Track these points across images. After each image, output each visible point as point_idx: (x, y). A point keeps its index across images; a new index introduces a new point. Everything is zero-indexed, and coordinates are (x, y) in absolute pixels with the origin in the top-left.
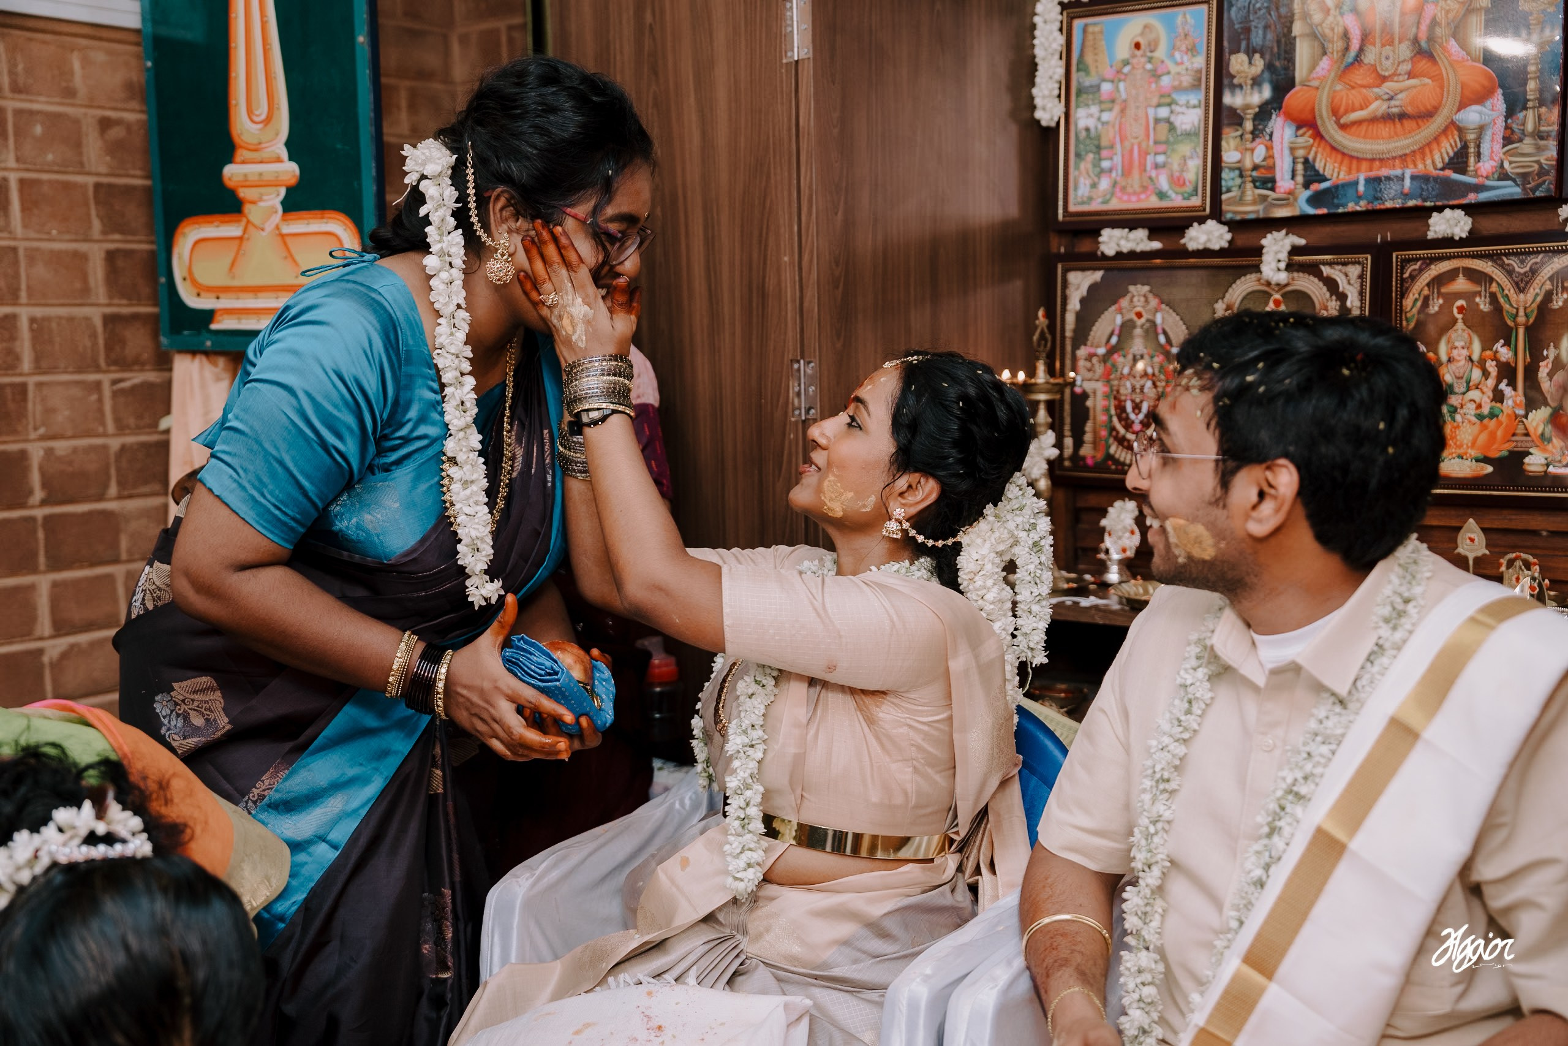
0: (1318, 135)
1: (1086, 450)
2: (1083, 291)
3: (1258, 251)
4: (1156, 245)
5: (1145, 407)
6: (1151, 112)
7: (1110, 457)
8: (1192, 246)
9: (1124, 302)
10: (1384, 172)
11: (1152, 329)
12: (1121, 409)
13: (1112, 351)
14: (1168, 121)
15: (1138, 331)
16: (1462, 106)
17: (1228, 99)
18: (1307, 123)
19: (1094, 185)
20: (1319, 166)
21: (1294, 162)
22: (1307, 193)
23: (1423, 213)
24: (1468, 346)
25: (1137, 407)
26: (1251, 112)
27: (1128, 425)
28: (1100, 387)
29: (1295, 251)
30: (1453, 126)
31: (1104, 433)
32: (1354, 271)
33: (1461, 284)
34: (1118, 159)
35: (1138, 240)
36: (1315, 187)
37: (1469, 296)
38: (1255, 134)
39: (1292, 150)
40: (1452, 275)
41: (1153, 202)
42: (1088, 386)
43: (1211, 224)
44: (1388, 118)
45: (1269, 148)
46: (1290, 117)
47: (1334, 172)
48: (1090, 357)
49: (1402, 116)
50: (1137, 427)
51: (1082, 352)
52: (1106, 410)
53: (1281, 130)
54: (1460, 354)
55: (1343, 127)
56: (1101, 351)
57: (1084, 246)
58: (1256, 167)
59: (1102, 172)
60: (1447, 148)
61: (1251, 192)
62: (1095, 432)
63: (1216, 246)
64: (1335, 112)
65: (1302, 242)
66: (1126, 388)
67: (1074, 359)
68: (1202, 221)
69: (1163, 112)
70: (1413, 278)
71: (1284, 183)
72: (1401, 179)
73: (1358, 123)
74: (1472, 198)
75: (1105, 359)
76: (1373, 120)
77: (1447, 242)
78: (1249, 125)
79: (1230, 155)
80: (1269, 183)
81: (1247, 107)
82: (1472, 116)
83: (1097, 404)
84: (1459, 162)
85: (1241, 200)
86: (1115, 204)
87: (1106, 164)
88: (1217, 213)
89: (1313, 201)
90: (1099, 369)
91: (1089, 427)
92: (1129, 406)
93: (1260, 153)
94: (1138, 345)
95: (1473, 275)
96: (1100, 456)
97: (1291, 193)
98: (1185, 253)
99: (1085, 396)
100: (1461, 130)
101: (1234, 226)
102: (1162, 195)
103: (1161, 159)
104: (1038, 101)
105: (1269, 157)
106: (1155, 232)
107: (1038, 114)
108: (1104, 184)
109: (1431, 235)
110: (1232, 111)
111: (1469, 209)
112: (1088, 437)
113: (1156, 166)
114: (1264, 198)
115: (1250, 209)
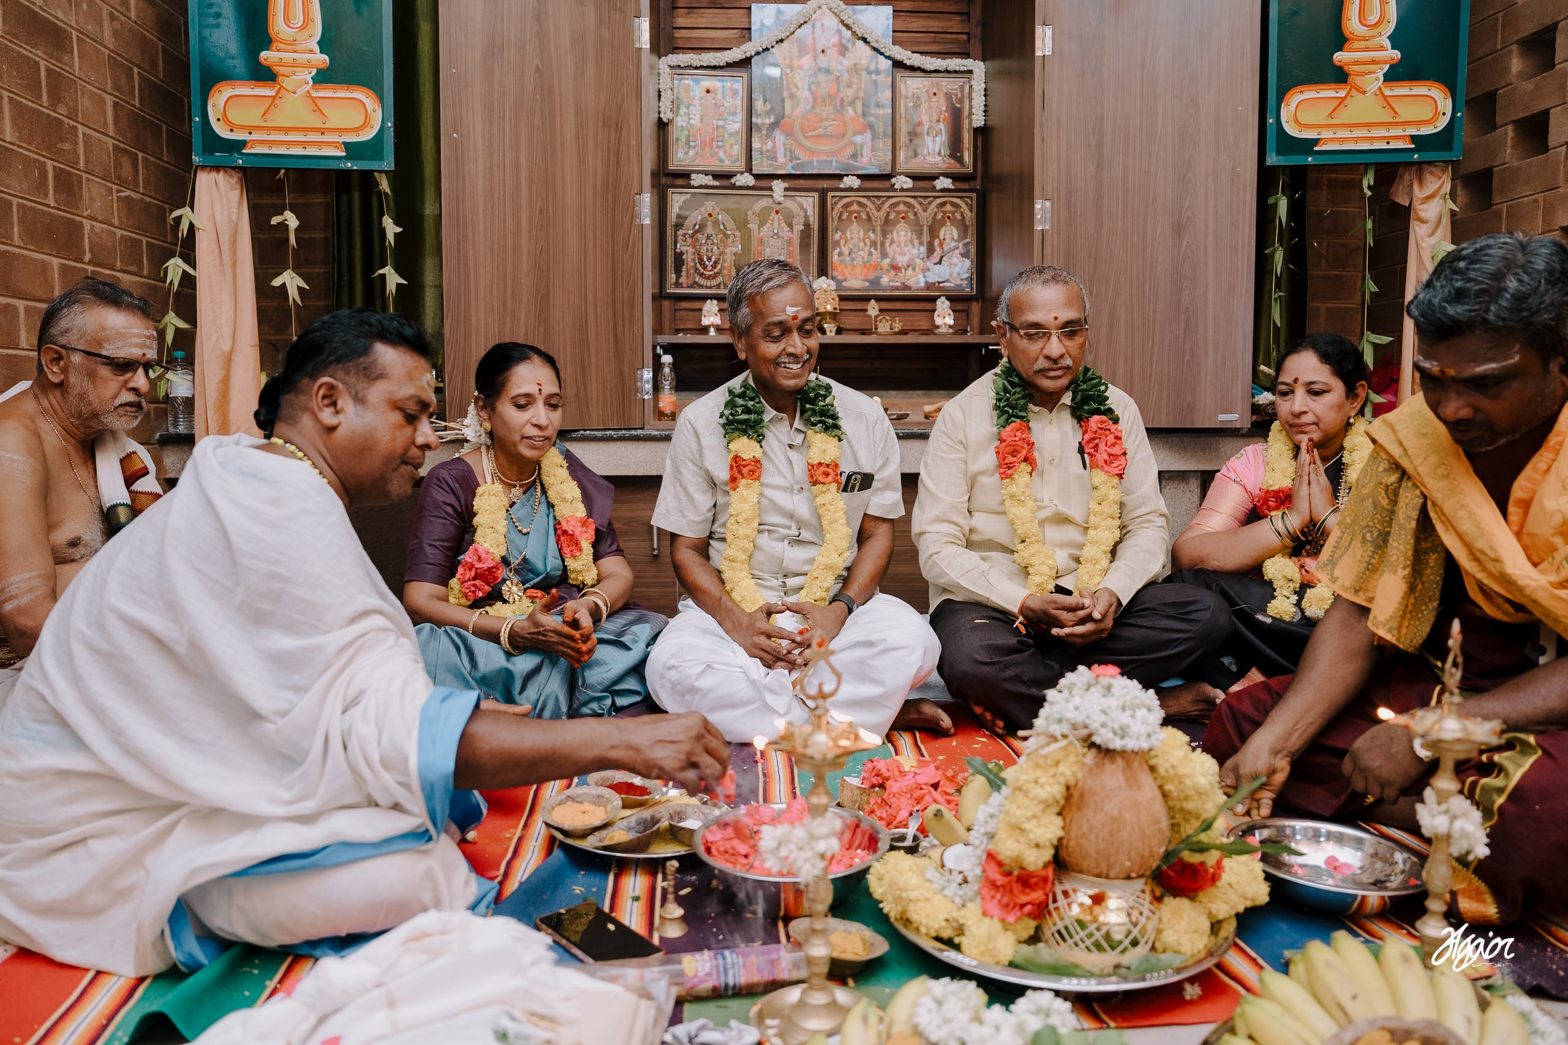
0: (796, 141)
1: (682, 280)
2: (681, 203)
3: (770, 189)
4: (716, 183)
5: (713, 259)
6: (715, 122)
7: (696, 283)
8: (737, 184)
9: (702, 209)
10: (825, 158)
11: (716, 223)
12: (701, 260)
13: (696, 232)
14: (723, 127)
15: (710, 223)
16: (855, 134)
17: (754, 120)
18: (789, 134)
19: (686, 153)
20: (796, 152)
21: (785, 150)
22: (790, 165)
23: (840, 177)
24: (858, 233)
25: (709, 259)
26: (765, 128)
27: (705, 268)
28: (690, 250)
29: (786, 189)
30: (851, 142)
31: (692, 271)
32: (811, 200)
33: (855, 207)
34: (698, 142)
35: (708, 180)
36: (795, 162)
37: (859, 212)
38: (768, 136)
39: (784, 145)
40: (853, 202)
41: (717, 162)
42: (684, 249)
43: (746, 174)
44: (824, 136)
45: (774, 143)
46: (782, 130)
47: (804, 157)
48: (684, 235)
49: (831, 136)
50: (710, 268)
51: (680, 232)
52: (693, 260)
53: (779, 137)
54: (855, 236)
55: (806, 138)
56: (691, 232)
57: (680, 182)
58: (768, 151)
59: (690, 147)
60: (849, 151)
61: (765, 163)
62: (687, 272)
63: (751, 185)
64: (803, 131)
65: (786, 185)
66: (704, 249)
67: (676, 236)
68: (742, 173)
69: (721, 123)
70: (836, 203)
71: (781, 159)
72: (831, 162)
73: (813, 136)
74: (860, 172)
75: (692, 236)
76: (819, 136)
77: (850, 189)
78: (764, 132)
79: (756, 145)
80: (775, 158)
81: (763, 124)
82: (859, 139)
83: (689, 257)
84: (854, 156)
85: (762, 166)
86: (697, 162)
87: (692, 144)
88: (749, 170)
89: (793, 168)
90: (689, 241)
91: (684, 268)
92: (705, 259)
93: (770, 145)
94: (710, 230)
95: (860, 204)
96: (690, 282)
97: (784, 163)
98: (734, 187)
99: (682, 253)
100: (855, 145)
101: (757, 177)
102: (721, 160)
103: (720, 144)
104: (662, 109)
105: (774, 146)
106: (716, 176)
107: (662, 116)
108: (692, 153)
109: (842, 186)
110: (756, 124)
111: (859, 176)
112: (684, 273)
113: (718, 147)
114: (772, 165)
115: (766, 170)
